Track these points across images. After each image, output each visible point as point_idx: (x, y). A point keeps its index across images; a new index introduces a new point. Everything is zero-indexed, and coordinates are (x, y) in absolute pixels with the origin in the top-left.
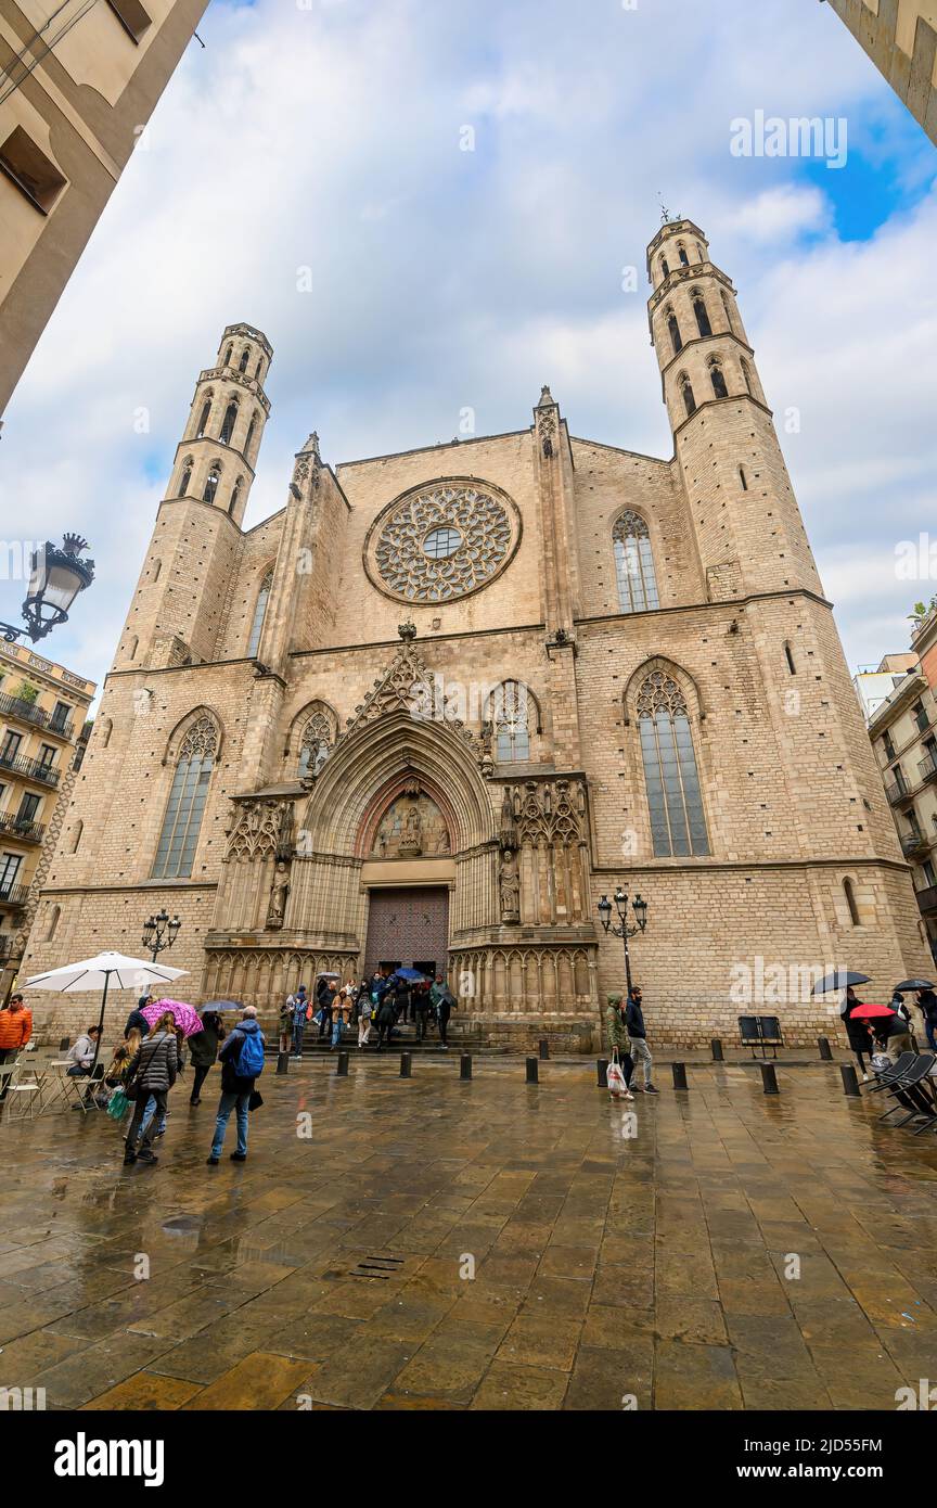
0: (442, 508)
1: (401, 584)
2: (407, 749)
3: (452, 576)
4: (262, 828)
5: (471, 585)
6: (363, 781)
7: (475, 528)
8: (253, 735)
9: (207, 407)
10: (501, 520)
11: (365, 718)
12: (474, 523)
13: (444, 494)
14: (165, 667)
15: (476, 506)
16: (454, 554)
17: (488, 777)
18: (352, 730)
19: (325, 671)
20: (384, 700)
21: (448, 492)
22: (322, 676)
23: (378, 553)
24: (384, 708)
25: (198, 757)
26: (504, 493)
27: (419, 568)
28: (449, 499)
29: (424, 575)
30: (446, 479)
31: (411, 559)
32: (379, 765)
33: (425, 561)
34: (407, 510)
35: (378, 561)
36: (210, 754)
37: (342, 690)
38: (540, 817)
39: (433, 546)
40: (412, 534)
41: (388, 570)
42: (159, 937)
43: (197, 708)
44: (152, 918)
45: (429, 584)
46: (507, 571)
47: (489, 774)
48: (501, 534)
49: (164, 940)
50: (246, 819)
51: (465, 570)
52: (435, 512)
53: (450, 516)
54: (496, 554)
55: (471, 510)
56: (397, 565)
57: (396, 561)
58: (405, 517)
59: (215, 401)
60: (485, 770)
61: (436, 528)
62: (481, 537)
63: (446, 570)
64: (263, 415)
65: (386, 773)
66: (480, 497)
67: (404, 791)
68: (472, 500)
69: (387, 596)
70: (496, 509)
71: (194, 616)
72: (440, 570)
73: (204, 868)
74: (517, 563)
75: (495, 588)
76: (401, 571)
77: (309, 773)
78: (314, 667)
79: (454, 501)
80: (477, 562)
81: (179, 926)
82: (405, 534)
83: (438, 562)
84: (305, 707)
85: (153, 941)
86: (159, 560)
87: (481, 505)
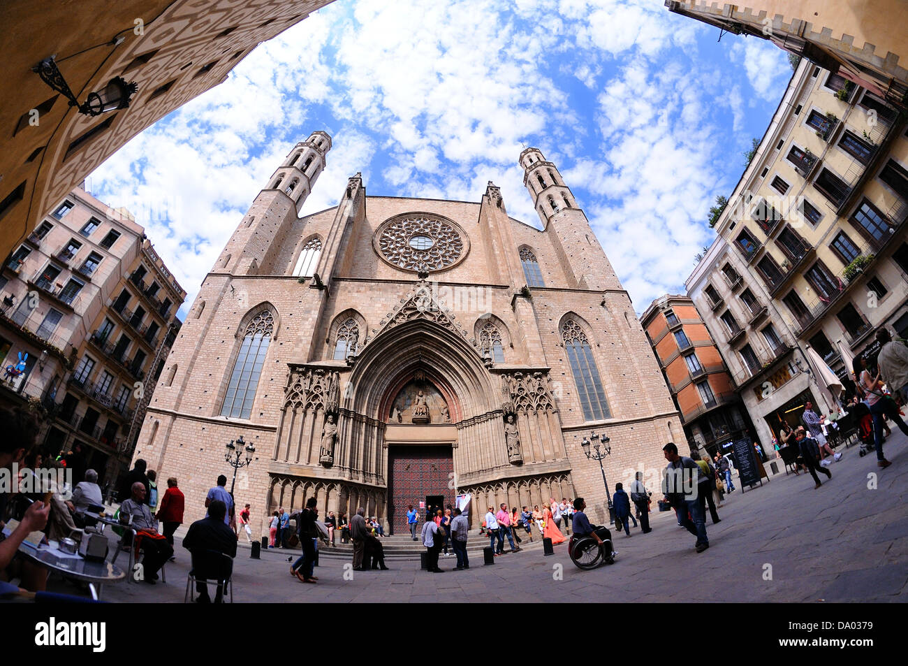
0: (422, 225)
1: (395, 259)
2: (421, 349)
3: (428, 260)
4: (312, 389)
5: (441, 267)
6: (388, 367)
7: (442, 239)
8: (307, 323)
9: (298, 156)
10: (457, 238)
11: (395, 322)
12: (440, 237)
13: (422, 220)
14: (245, 275)
15: (442, 229)
16: (429, 249)
17: (489, 368)
18: (384, 329)
19: (357, 292)
20: (408, 312)
21: (424, 219)
22: (356, 295)
23: (381, 241)
24: (408, 317)
25: (259, 336)
26: (459, 226)
27: (407, 253)
28: (426, 222)
29: (410, 257)
30: (424, 213)
31: (402, 248)
32: (399, 358)
33: (411, 250)
34: (401, 223)
35: (381, 245)
36: (268, 335)
37: (370, 305)
38: (526, 395)
39: (416, 243)
40: (403, 235)
41: (386, 251)
42: (238, 456)
43: (264, 303)
44: (233, 442)
45: (413, 262)
46: (464, 263)
47: (491, 366)
48: (458, 244)
49: (242, 459)
50: (299, 381)
51: (436, 259)
52: (417, 227)
53: (427, 231)
54: (455, 254)
55: (439, 230)
56: (393, 249)
57: (392, 246)
58: (399, 227)
59: (302, 155)
60: (487, 363)
61: (417, 235)
62: (446, 244)
63: (424, 257)
64: (322, 168)
65: (402, 364)
66: (443, 226)
67: (414, 378)
68: (439, 226)
69: (387, 263)
70: (453, 232)
71: (265, 251)
72: (421, 256)
73: (262, 414)
74: (468, 260)
75: (457, 270)
76: (395, 252)
77: (351, 353)
78: (350, 288)
79: (429, 225)
80: (443, 256)
81: (253, 450)
82: (398, 234)
83: (420, 252)
84: (343, 312)
85: (234, 459)
86: (254, 217)
87: (445, 229)
